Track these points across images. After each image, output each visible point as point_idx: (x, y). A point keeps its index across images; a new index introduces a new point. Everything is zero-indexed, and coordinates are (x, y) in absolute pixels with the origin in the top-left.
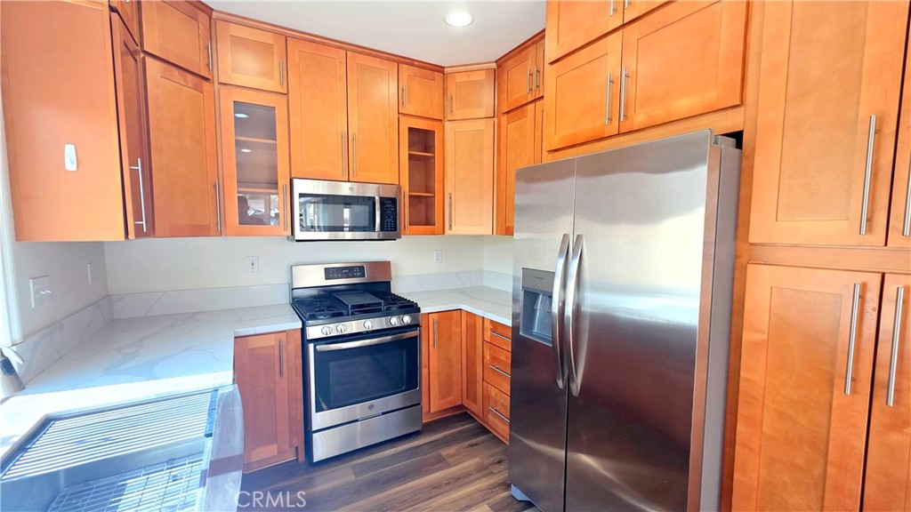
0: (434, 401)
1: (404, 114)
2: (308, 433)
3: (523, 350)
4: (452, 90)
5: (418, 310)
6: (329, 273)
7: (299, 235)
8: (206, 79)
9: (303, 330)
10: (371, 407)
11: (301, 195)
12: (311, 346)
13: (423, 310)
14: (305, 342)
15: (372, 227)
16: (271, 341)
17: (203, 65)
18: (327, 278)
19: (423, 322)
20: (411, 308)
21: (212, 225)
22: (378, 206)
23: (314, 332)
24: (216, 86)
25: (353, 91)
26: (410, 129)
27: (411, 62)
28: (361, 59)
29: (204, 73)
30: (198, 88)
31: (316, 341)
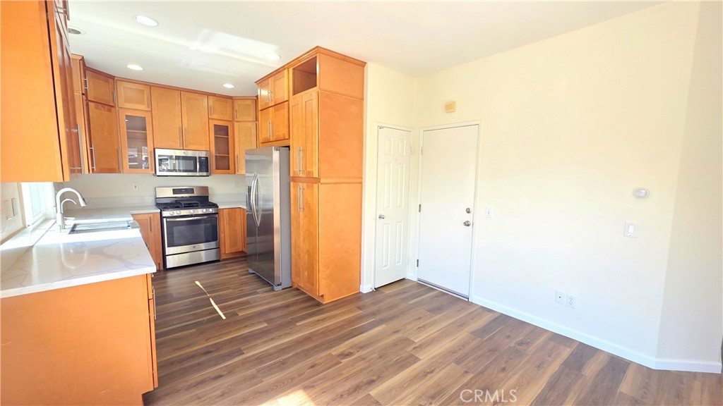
0: (227, 249)
1: (212, 119)
2: (164, 256)
3: (250, 217)
4: (236, 107)
5: (218, 207)
6: (175, 191)
7: (158, 173)
8: (113, 106)
9: (161, 213)
10: (194, 247)
11: (159, 156)
12: (165, 219)
13: (220, 207)
14: (162, 218)
15: (195, 170)
16: (147, 217)
17: (111, 101)
18: (174, 193)
19: (221, 213)
20: (215, 206)
21: (117, 168)
22: (198, 160)
23: (166, 213)
24: (117, 108)
25: (184, 109)
26: (215, 125)
27: (214, 95)
28: (188, 95)
29: (111, 104)
30: (110, 111)
31: (167, 217)
